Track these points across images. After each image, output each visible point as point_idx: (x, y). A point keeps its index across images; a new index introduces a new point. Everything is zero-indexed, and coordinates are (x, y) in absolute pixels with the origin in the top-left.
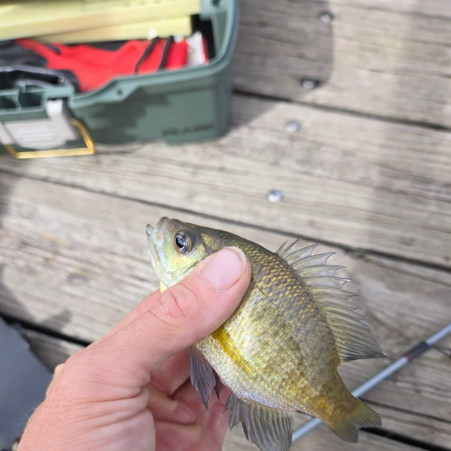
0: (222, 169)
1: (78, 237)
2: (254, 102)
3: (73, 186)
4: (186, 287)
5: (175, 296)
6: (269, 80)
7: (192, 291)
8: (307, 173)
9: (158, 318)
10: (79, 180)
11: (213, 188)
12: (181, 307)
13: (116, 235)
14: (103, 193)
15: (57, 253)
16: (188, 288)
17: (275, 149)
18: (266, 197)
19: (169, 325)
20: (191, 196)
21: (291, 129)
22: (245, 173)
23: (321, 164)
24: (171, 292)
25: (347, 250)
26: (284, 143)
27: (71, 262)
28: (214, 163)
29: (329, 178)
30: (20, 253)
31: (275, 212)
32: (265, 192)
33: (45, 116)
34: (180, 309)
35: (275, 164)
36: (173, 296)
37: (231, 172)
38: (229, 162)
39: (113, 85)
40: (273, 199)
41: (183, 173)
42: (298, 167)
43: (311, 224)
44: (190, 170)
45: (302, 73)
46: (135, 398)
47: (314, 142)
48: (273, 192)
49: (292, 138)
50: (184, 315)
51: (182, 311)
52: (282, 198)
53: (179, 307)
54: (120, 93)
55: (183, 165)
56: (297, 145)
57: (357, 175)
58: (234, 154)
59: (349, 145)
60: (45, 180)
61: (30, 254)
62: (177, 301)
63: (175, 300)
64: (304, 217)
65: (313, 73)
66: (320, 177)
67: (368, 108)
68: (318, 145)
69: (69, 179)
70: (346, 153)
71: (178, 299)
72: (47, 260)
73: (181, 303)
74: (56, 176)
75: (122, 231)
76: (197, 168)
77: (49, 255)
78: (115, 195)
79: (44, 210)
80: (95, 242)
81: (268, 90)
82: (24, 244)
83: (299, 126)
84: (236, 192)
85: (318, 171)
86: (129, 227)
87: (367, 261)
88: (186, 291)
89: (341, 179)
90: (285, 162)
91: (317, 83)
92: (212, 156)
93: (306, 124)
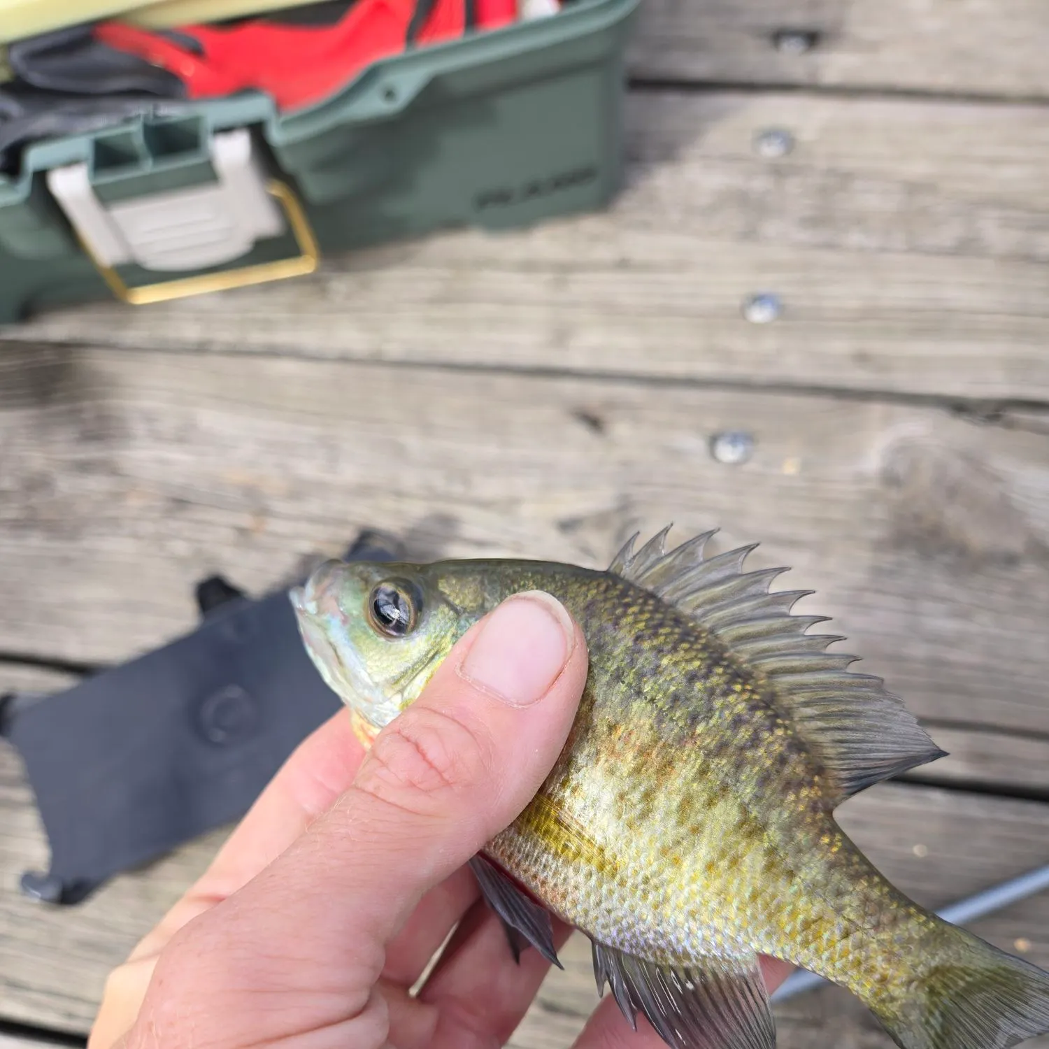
0: (623, 265)
1: (308, 469)
2: (672, 99)
3: (273, 352)
4: (435, 712)
5: (413, 739)
6: (697, 46)
7: (454, 720)
8: (830, 246)
9: (383, 800)
10: (282, 337)
11: (610, 312)
12: (437, 763)
13: (400, 452)
14: (345, 359)
15: (263, 512)
16: (442, 715)
17: (742, 199)
18: (742, 312)
19: (416, 813)
20: (561, 336)
21: (771, 150)
22: (680, 266)
23: (860, 220)
24: (399, 732)
25: (959, 407)
26: (760, 184)
27: (304, 527)
28: (604, 253)
29: (883, 250)
30: (174, 525)
31: (769, 344)
32: (737, 303)
33: (208, 175)
34: (436, 769)
35: (749, 234)
36: (408, 740)
37: (647, 267)
38: (638, 245)
39: (371, 76)
40: (760, 315)
41: (534, 286)
42: (804, 236)
43: (862, 358)
44: (548, 276)
45: (773, 20)
46: (360, 1017)
47: (831, 172)
48: (758, 299)
49: (778, 171)
50: (448, 784)
51: (440, 773)
52: (782, 311)
53: (431, 765)
54: (389, 94)
55: (529, 267)
56: (793, 185)
57: (949, 235)
58: (646, 226)
59: (918, 169)
60: (201, 349)
61: (198, 522)
62: (422, 750)
63: (417, 747)
64: (840, 346)
65: (798, 18)
66: (861, 250)
67: (945, 79)
68: (844, 179)
69: (257, 338)
70: (913, 188)
71: (424, 746)
72: (242, 531)
73: (434, 753)
74: (225, 336)
75: (413, 441)
76: (564, 269)
77: (245, 520)
78: (377, 360)
79: (211, 419)
80: (349, 473)
81: (699, 68)
82: (179, 503)
83: (788, 140)
84: (666, 311)
85: (855, 238)
86: (427, 428)
87: (1010, 425)
88: (438, 722)
89: (913, 249)
90: (771, 228)
91: (812, 38)
92: (595, 238)
93: (807, 134)
